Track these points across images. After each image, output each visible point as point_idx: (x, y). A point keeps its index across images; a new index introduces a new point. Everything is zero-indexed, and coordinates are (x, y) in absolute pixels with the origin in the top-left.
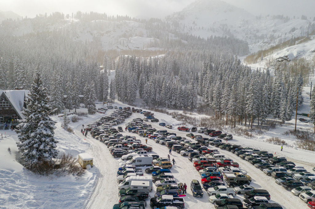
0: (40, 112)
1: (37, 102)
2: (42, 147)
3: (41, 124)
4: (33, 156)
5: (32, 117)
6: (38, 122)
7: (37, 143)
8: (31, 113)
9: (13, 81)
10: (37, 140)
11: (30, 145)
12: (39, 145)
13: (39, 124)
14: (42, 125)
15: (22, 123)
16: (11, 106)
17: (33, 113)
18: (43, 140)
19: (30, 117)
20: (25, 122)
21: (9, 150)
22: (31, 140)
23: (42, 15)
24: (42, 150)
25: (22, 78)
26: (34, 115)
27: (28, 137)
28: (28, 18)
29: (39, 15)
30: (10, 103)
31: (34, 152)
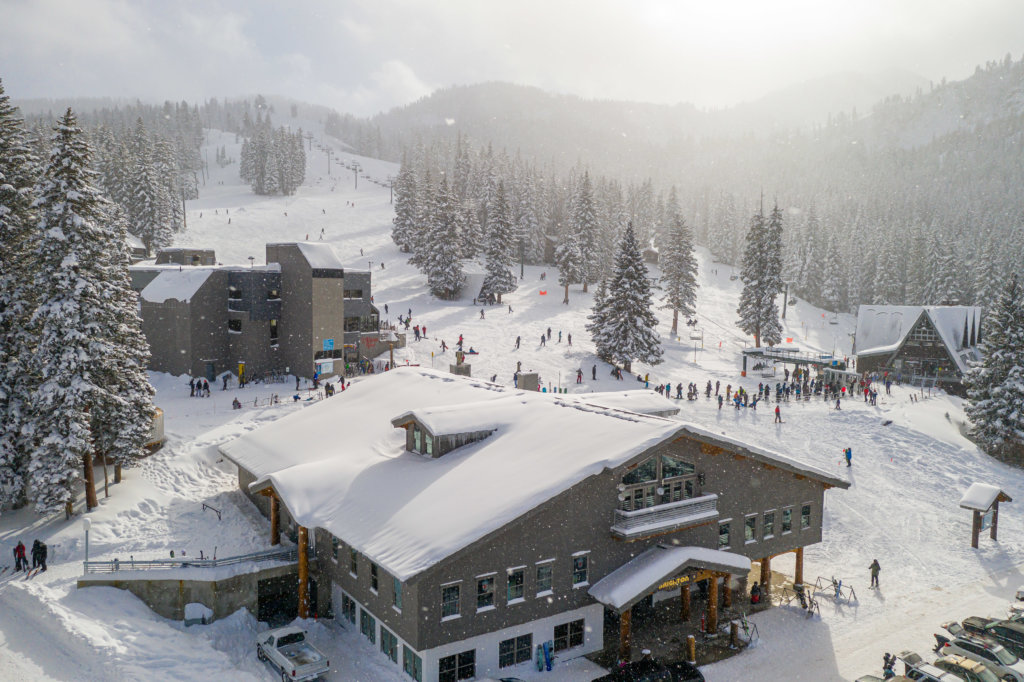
0: (1013, 349)
1: (1009, 329)
2: (1013, 416)
3: (1015, 371)
4: (994, 432)
5: (997, 357)
6: (1007, 369)
7: (1004, 407)
8: (996, 350)
9: (923, 284)
10: (1004, 401)
11: (989, 410)
12: (1010, 412)
13: (1011, 372)
14: (1017, 374)
15: (977, 368)
16: (938, 339)
17: (1001, 351)
18: (1017, 403)
19: (994, 356)
20: (982, 366)
21: (947, 416)
22: (992, 400)
23: (994, 63)
24: (1014, 421)
25: (948, 275)
26: (1003, 354)
27: (986, 396)
28: (948, 80)
29: (984, 67)
30: (936, 332)
31: (998, 423)
